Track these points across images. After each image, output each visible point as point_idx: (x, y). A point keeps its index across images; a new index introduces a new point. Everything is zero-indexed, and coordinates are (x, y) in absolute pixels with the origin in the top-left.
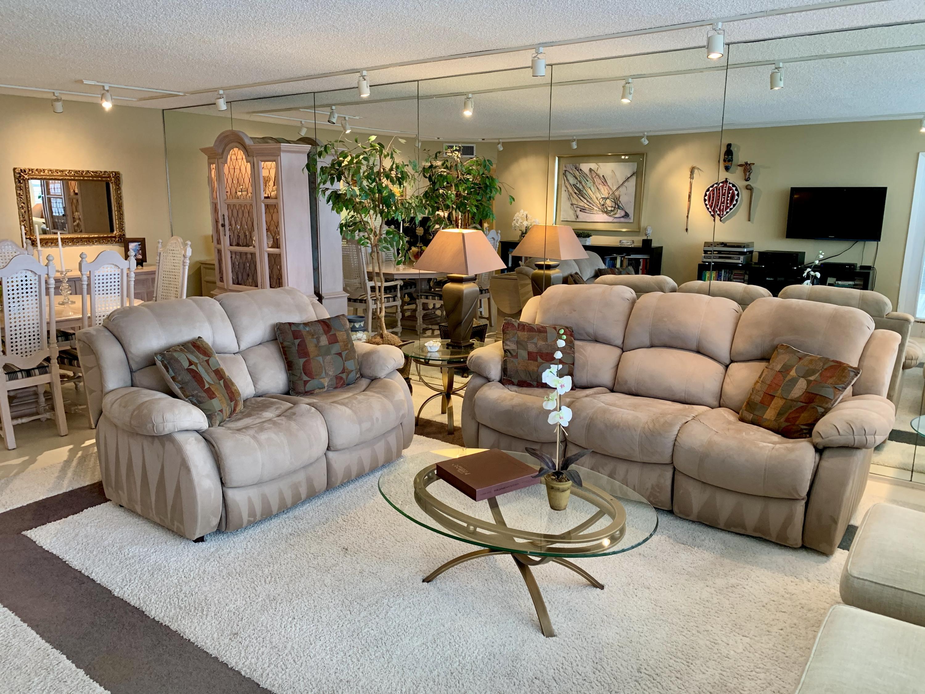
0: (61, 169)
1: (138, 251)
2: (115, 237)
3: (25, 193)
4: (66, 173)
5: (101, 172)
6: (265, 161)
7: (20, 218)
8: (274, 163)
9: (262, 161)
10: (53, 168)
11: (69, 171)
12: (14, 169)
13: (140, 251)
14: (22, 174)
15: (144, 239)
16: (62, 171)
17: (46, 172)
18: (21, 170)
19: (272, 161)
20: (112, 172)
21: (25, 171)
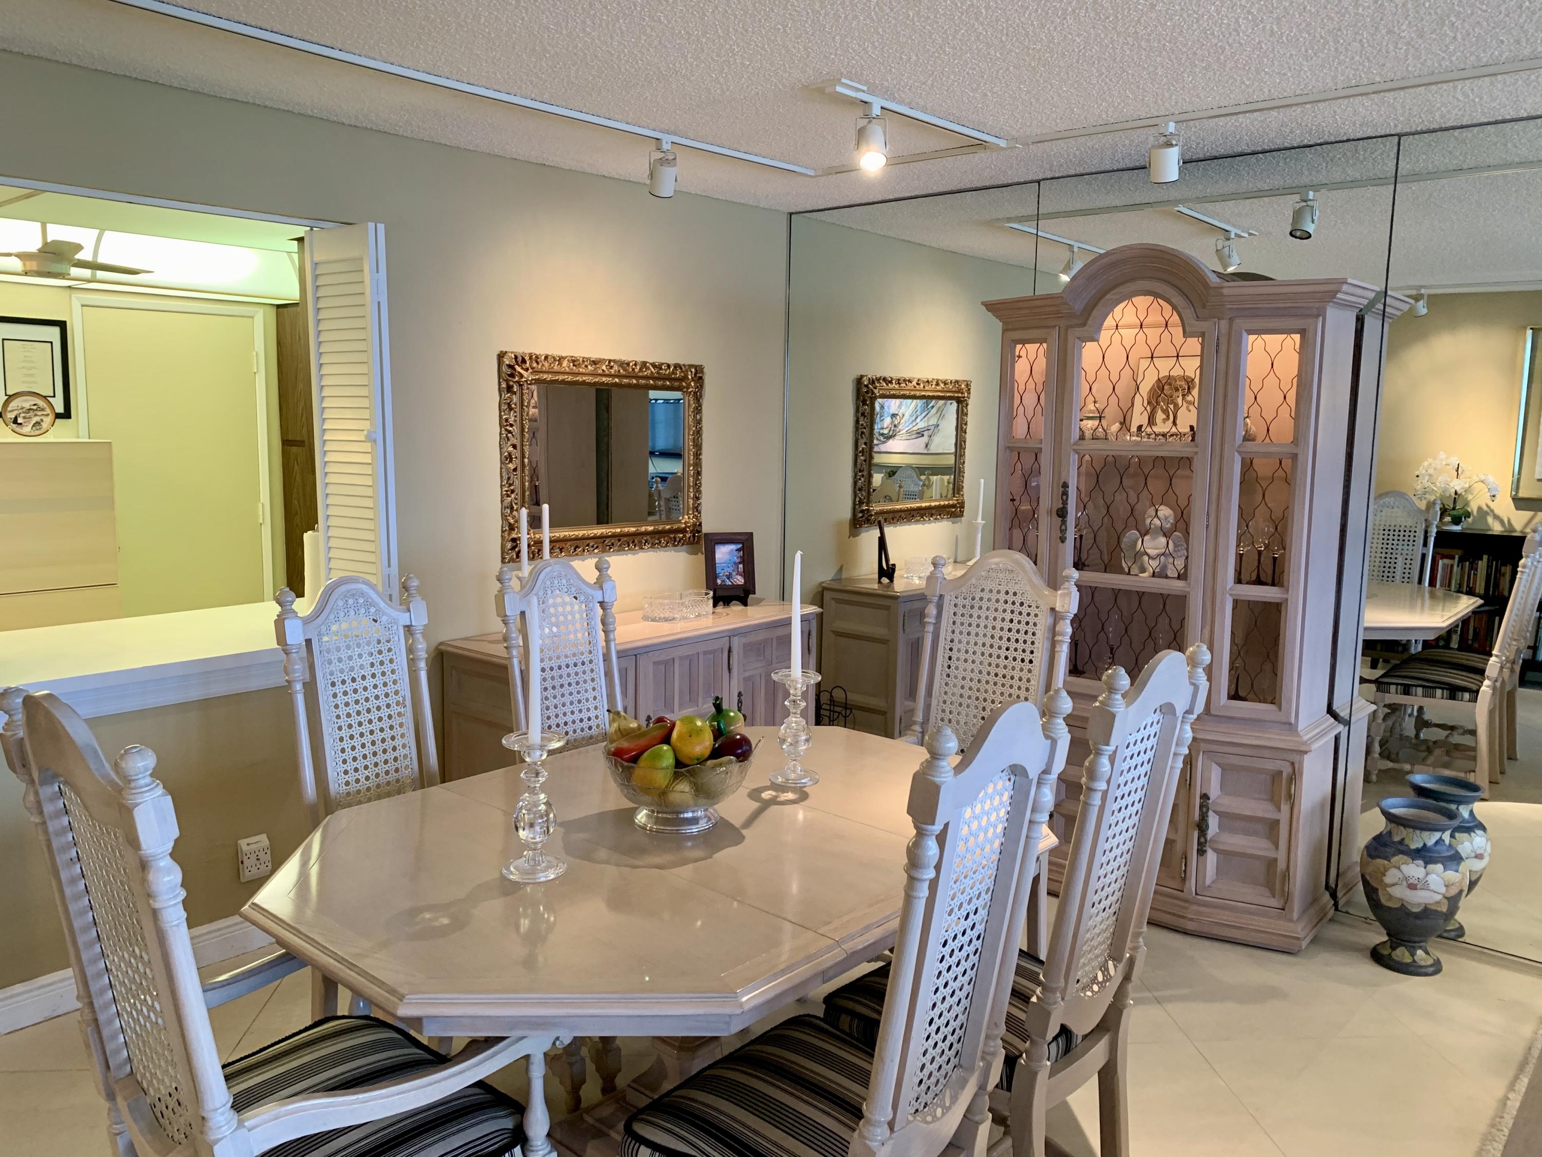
0: (594, 356)
1: (736, 564)
2: (683, 531)
3: (518, 419)
4: (604, 367)
5: (669, 366)
6: (1259, 332)
7: (502, 486)
8: (1297, 337)
9: (1251, 332)
10: (579, 353)
11: (610, 361)
12: (501, 356)
13: (741, 566)
14: (518, 369)
15: (752, 534)
16: (594, 363)
17: (565, 364)
18: (516, 357)
19: (1288, 331)
20: (691, 366)
21: (524, 361)
